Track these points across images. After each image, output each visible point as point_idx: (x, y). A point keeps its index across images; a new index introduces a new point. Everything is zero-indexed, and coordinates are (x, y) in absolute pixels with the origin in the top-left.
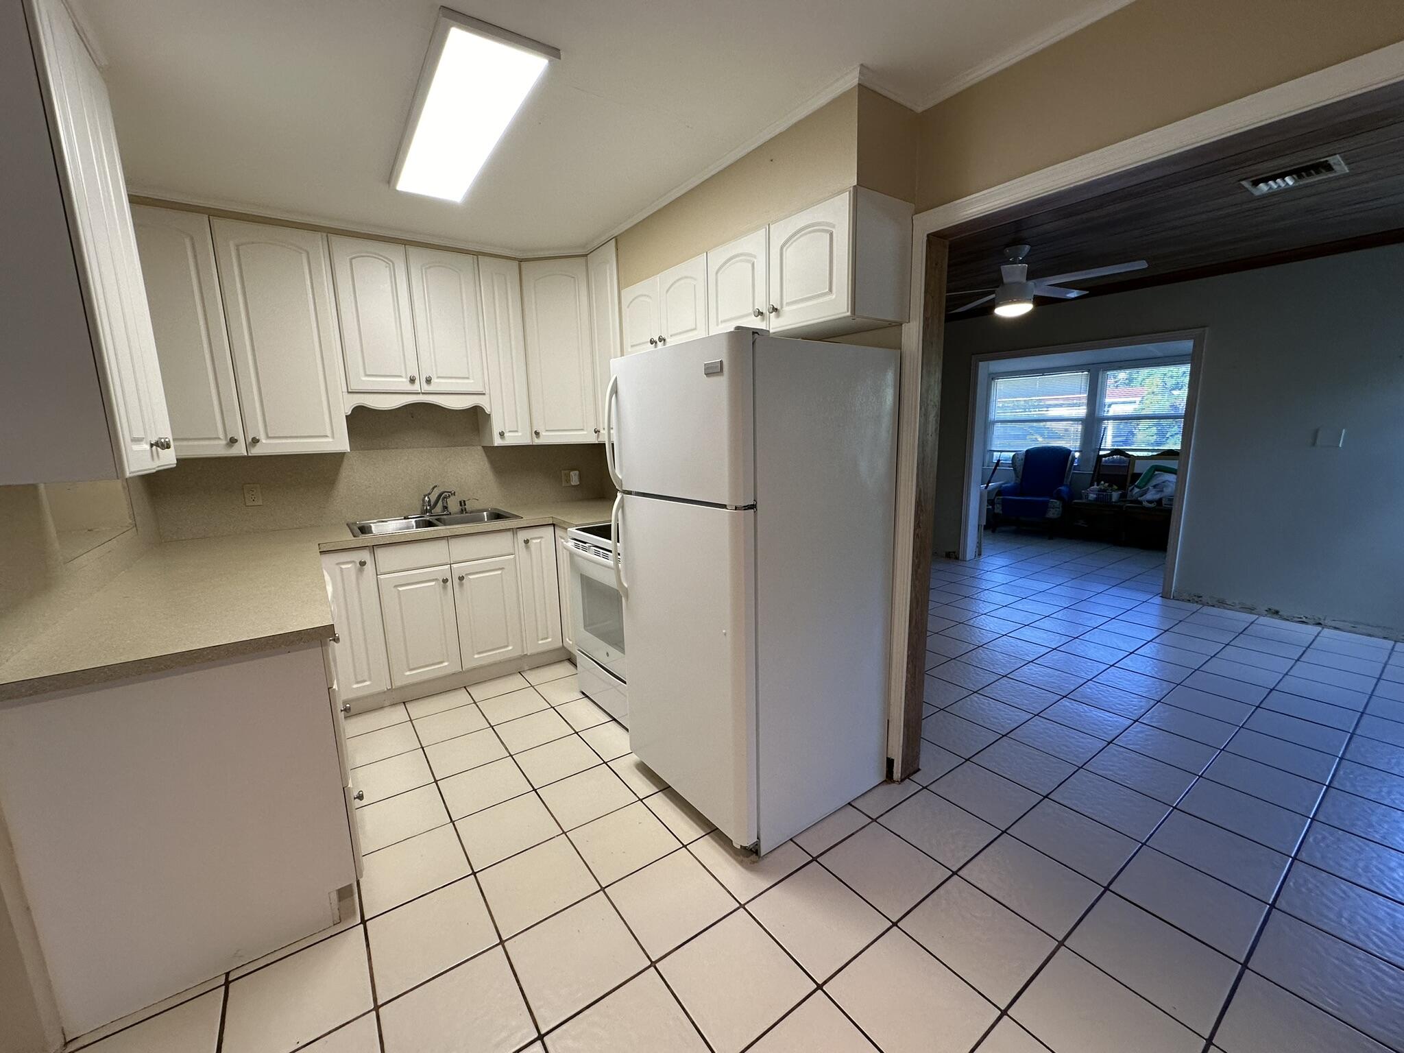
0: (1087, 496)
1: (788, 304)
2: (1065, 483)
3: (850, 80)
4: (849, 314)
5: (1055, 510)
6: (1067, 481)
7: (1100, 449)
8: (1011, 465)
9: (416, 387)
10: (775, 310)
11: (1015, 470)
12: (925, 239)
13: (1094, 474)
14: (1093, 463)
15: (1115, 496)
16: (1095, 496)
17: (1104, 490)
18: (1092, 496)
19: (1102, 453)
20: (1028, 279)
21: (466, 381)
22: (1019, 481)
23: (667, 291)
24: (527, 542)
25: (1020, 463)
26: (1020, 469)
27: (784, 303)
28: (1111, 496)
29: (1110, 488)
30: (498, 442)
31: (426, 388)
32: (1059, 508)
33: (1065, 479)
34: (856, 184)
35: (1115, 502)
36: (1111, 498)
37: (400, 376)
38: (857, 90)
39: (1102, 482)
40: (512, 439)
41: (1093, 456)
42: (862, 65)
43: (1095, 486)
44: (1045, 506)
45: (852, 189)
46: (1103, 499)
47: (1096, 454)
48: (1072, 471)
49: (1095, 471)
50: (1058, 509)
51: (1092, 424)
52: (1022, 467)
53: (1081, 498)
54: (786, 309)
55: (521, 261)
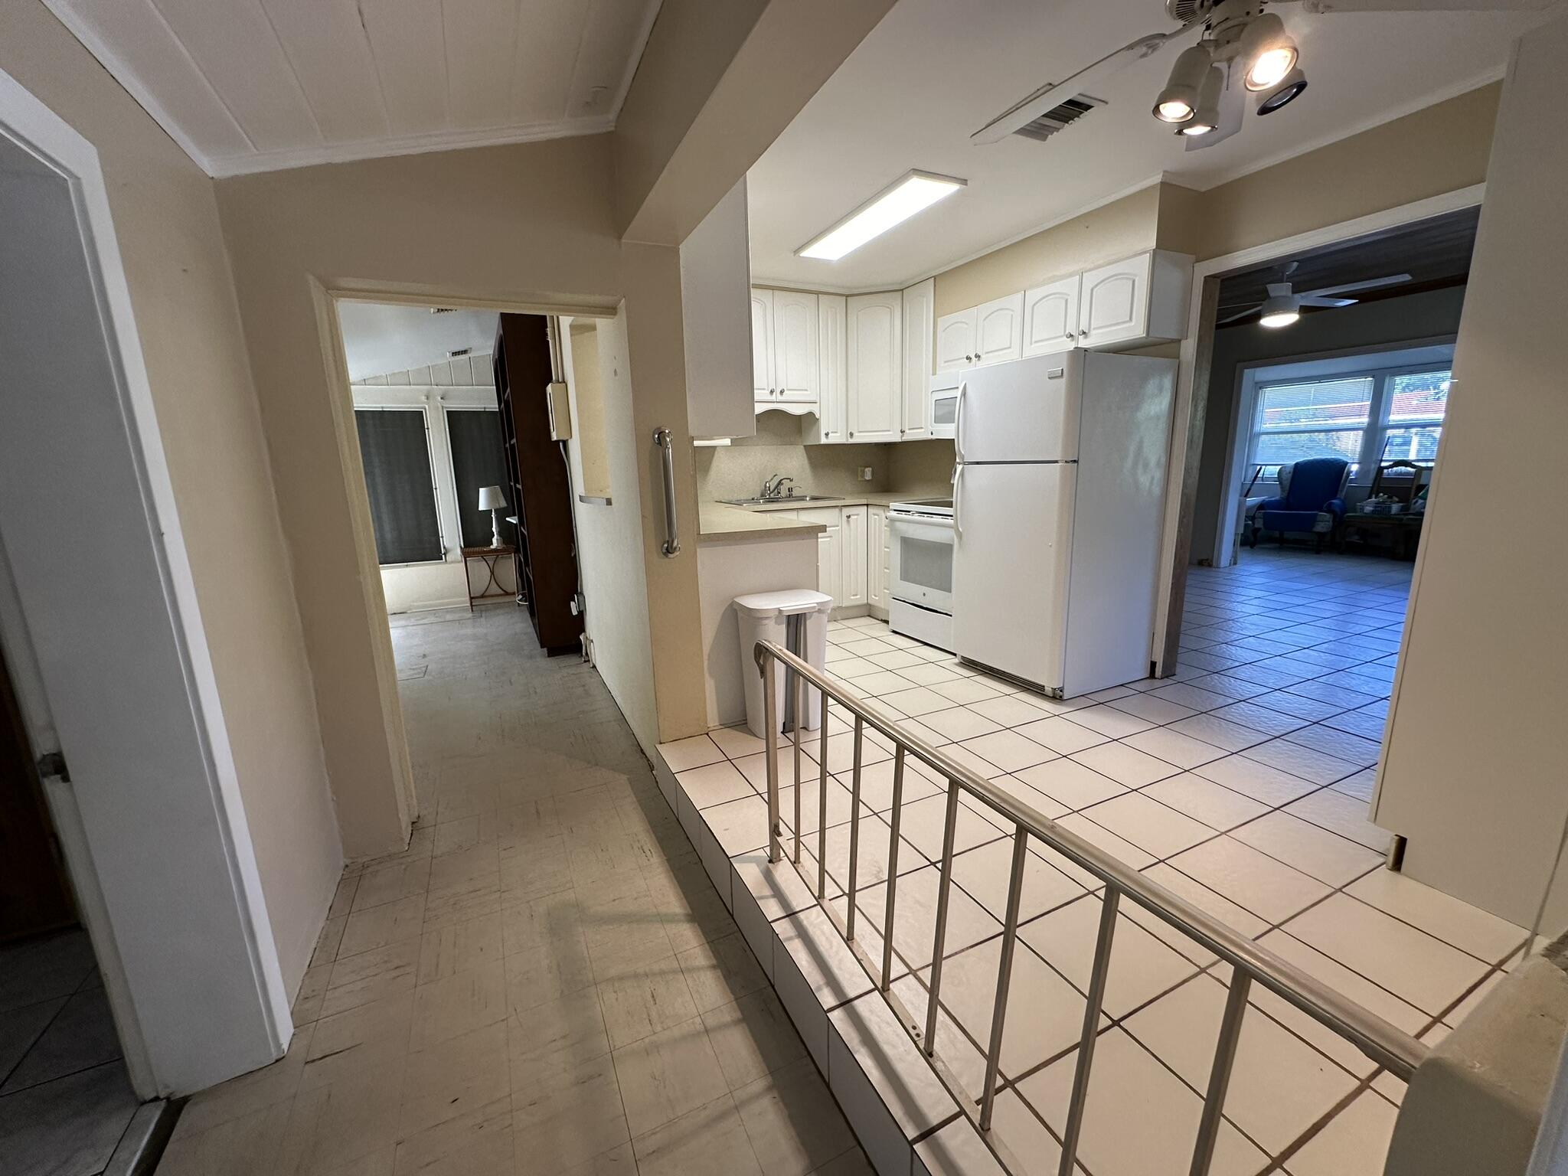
0: (1362, 509)
1: (1094, 329)
2: (1338, 496)
3: (1157, 179)
4: (1144, 335)
5: (1324, 523)
6: (1342, 494)
7: (1381, 461)
8: (1277, 479)
9: (773, 398)
10: (1084, 333)
11: (1281, 483)
12: (1203, 279)
13: (1372, 487)
14: (1373, 475)
15: (1395, 508)
16: (1372, 509)
17: (1383, 502)
18: (1368, 509)
19: (1383, 464)
20: (1294, 292)
21: (806, 392)
22: (1285, 494)
23: (985, 320)
24: (849, 517)
25: (1287, 477)
26: (1287, 483)
27: (1092, 327)
28: (1390, 508)
29: (1390, 500)
30: (824, 441)
31: (780, 398)
32: (1329, 522)
33: (1339, 492)
34: (1155, 247)
35: (1395, 515)
36: (1390, 511)
37: (764, 389)
38: (1159, 187)
39: (1381, 494)
40: (834, 439)
41: (1374, 467)
42: (1164, 172)
43: (1373, 499)
44: (1313, 520)
45: (1152, 252)
46: (1381, 511)
47: (1377, 466)
48: (1348, 485)
49: (1374, 484)
50: (1327, 523)
51: (1374, 435)
52: (1289, 481)
53: (1355, 511)
54: (1093, 332)
55: (847, 296)
